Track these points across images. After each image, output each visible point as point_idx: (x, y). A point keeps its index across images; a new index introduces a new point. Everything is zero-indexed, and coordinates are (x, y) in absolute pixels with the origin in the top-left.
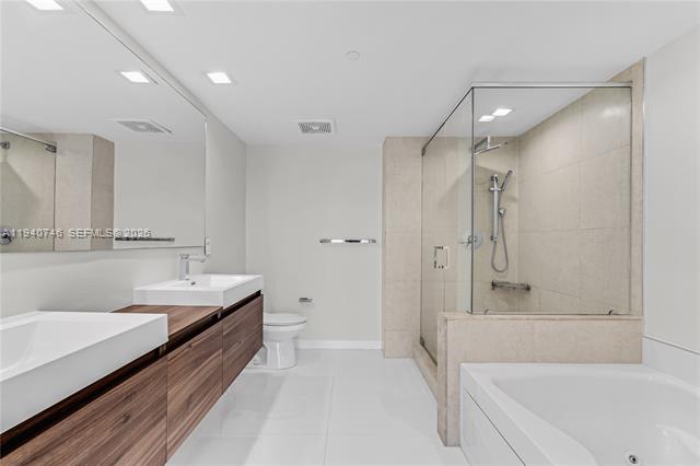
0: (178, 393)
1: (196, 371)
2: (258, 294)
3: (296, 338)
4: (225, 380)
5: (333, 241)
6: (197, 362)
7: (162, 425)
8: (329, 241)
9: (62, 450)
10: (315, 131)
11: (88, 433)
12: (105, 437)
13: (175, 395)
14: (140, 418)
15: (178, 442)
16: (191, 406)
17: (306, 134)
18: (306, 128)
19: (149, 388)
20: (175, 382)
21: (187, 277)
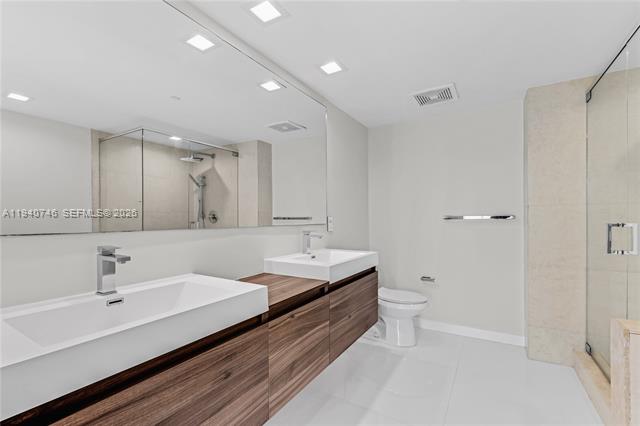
0: (280, 359)
1: (300, 339)
2: (373, 270)
3: (417, 316)
4: (332, 350)
5: (466, 218)
6: (300, 332)
7: (264, 385)
8: (461, 218)
9: (167, 394)
10: (435, 101)
11: (191, 382)
12: (207, 389)
13: (277, 360)
14: (240, 377)
15: (281, 403)
16: (295, 372)
17: (424, 106)
18: (423, 100)
19: (250, 350)
20: (277, 348)
21: (309, 251)
